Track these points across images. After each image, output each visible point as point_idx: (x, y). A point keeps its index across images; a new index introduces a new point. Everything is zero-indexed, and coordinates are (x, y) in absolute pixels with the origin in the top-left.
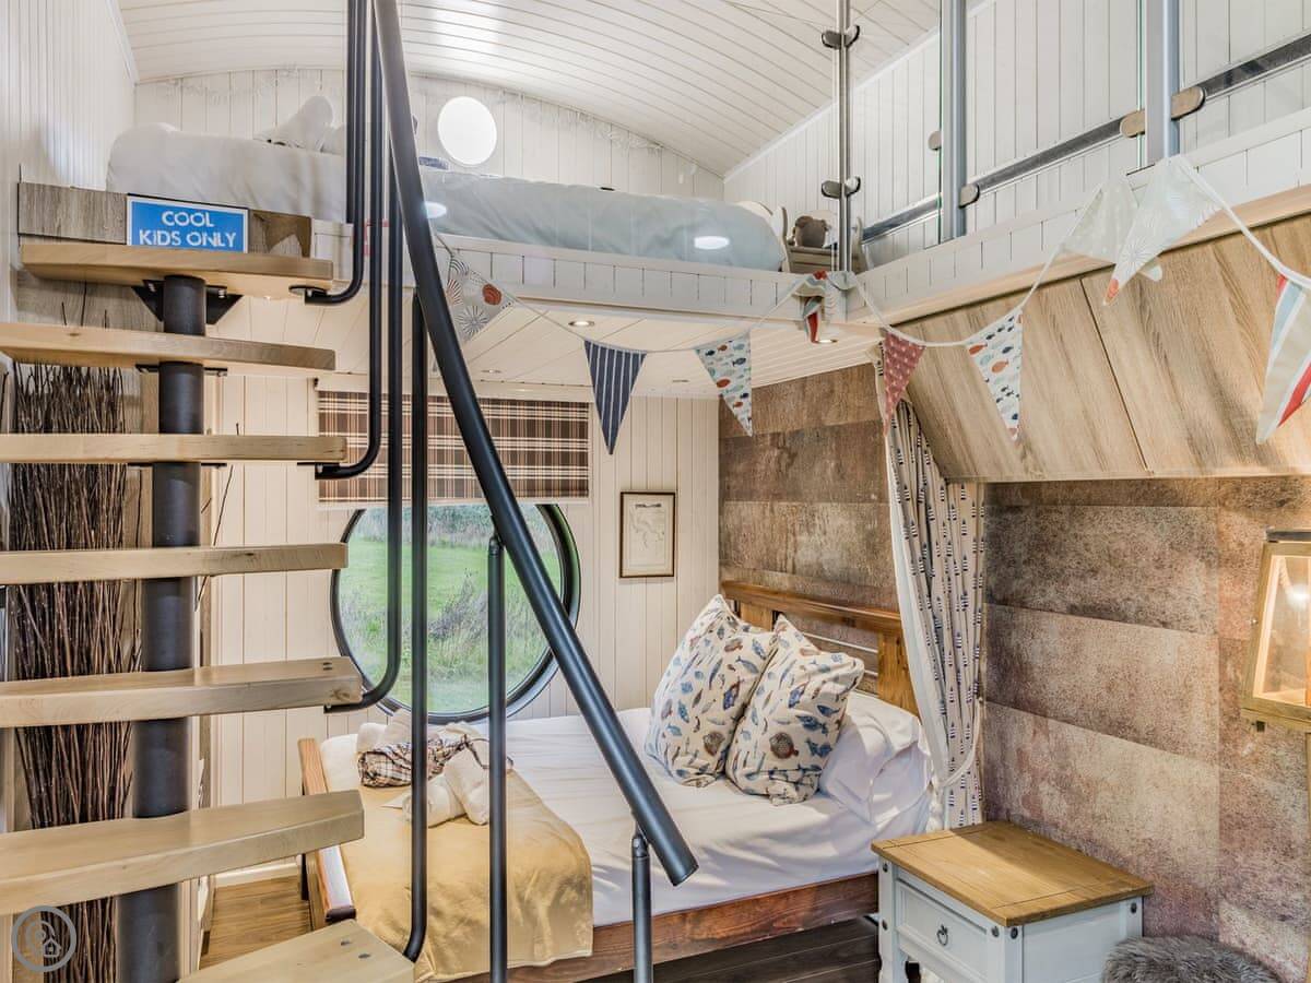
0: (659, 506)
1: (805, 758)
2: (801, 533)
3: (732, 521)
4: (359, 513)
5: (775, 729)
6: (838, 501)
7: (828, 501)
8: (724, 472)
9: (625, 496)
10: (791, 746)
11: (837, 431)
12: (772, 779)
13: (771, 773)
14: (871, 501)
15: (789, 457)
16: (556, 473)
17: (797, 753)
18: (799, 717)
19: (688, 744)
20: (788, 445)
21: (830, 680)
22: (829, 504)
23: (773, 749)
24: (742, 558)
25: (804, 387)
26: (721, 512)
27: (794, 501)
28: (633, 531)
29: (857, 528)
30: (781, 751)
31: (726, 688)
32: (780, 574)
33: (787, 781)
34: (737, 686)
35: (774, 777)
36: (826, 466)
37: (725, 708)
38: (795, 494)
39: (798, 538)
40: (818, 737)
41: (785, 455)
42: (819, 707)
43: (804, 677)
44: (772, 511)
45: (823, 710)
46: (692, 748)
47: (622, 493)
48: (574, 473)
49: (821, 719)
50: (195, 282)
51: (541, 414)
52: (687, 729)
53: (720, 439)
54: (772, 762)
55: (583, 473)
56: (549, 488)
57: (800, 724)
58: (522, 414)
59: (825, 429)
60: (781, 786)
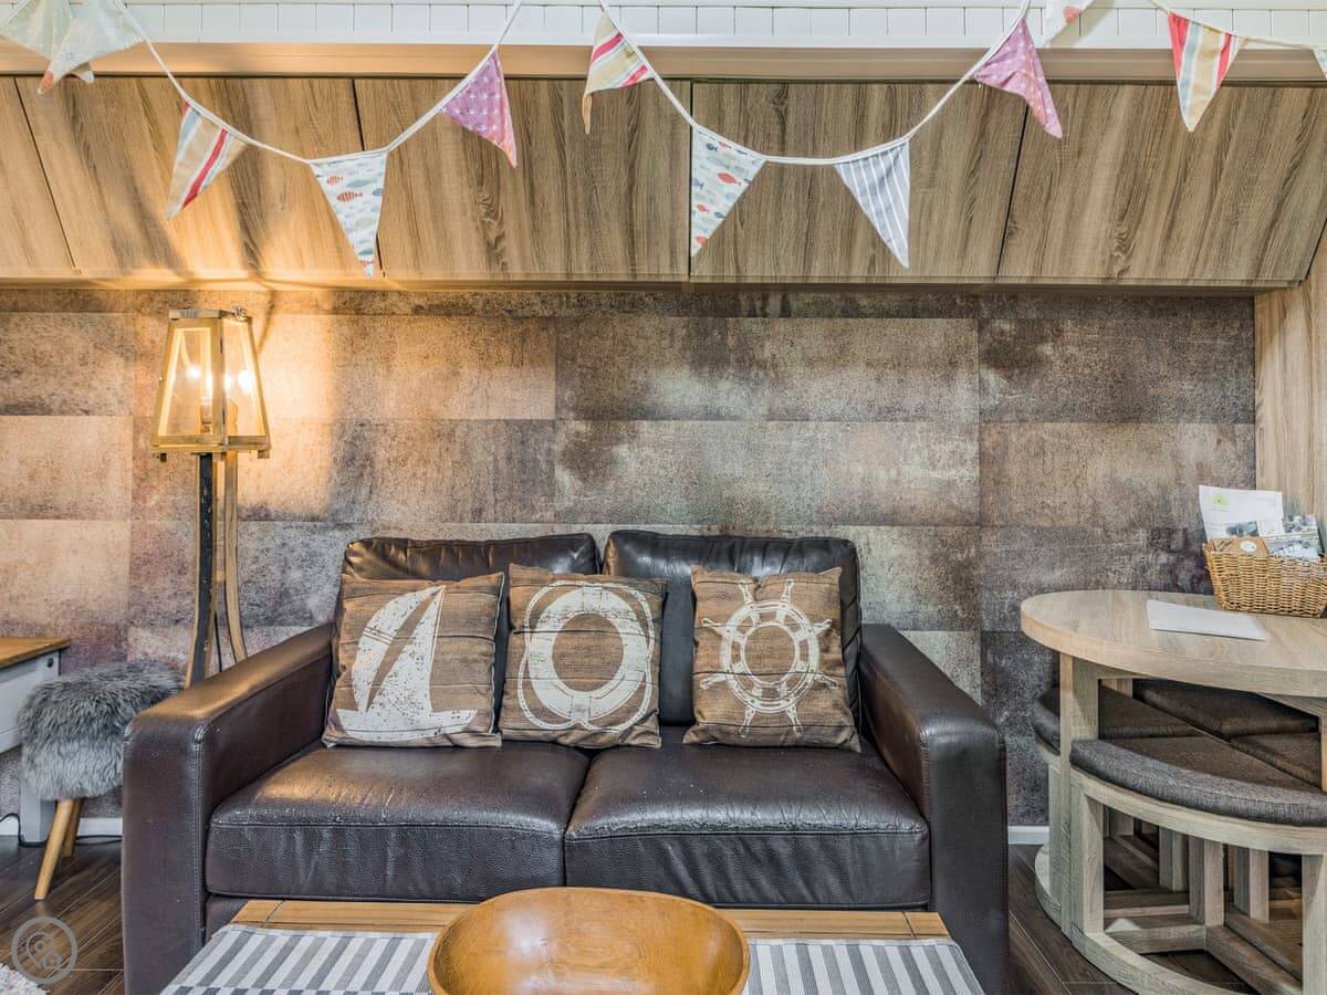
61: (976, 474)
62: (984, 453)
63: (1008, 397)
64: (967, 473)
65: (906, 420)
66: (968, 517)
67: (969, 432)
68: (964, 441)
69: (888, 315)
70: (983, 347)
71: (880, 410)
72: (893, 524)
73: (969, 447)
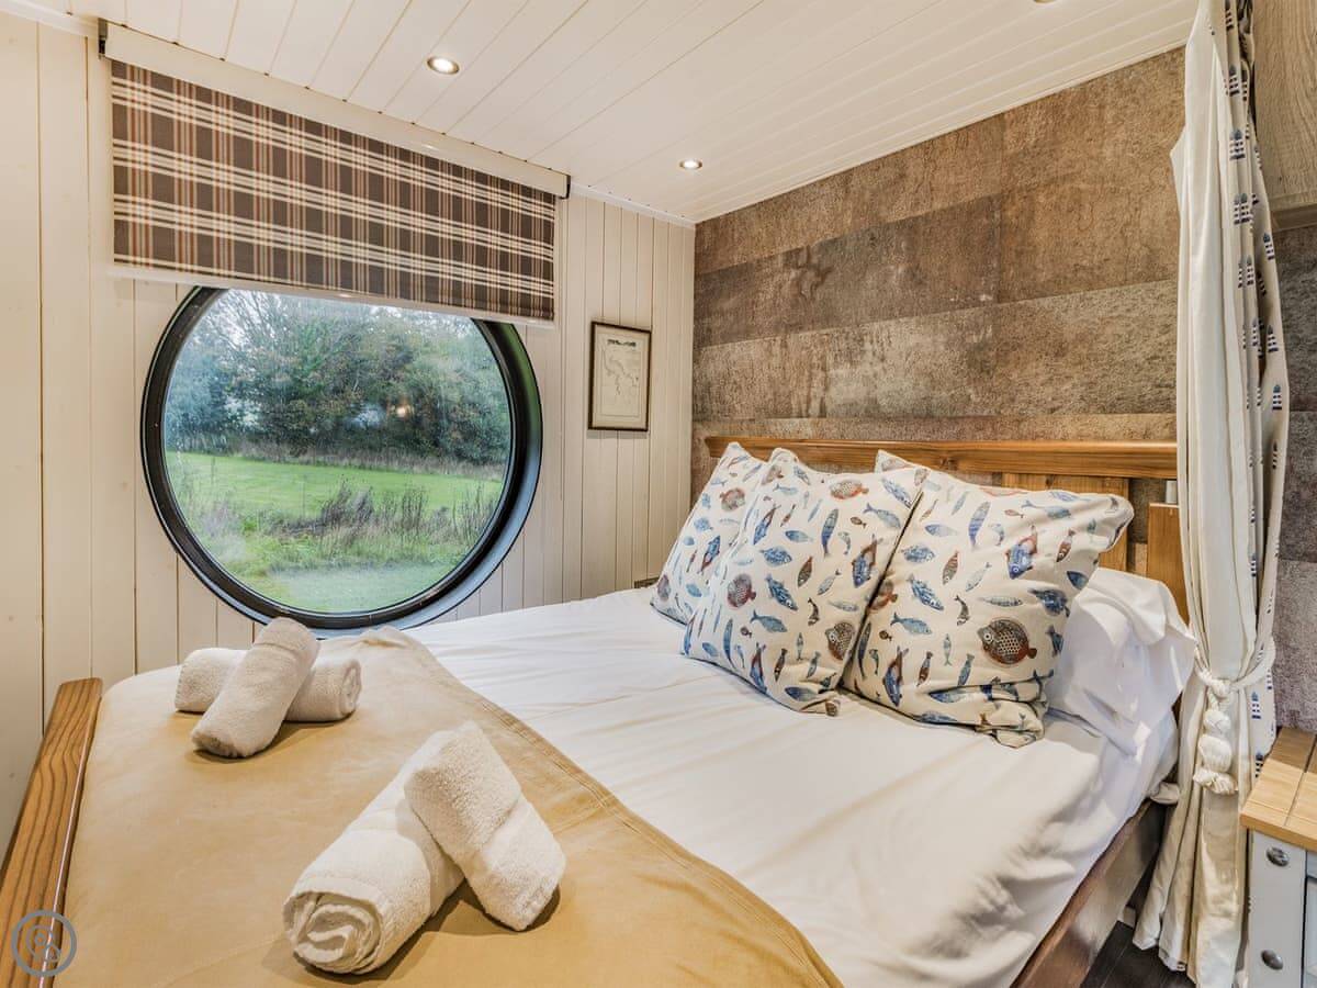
0: (634, 344)
1: (1042, 659)
2: (836, 365)
3: (714, 369)
5: (983, 616)
6: (911, 315)
7: (891, 317)
8: (700, 314)
9: (597, 328)
10: (1024, 640)
11: (909, 227)
12: (991, 699)
13: (986, 689)
14: (978, 304)
15: (817, 275)
17: (1033, 653)
18: (1035, 592)
19: (800, 643)
20: (815, 260)
21: (1081, 529)
22: (893, 322)
23: (987, 647)
24: (732, 410)
25: (847, 182)
26: (696, 361)
27: (823, 328)
28: (605, 372)
29: (948, 345)
30: (1005, 650)
31: (855, 553)
32: (797, 421)
33: (1017, 701)
34: (872, 549)
35: (995, 694)
36: (888, 274)
37: (857, 584)
38: (828, 318)
39: (832, 372)
41: (811, 274)
42: (1069, 573)
43: (1021, 527)
44: (784, 345)
46: (808, 651)
47: (593, 324)
48: (536, 287)
52: (795, 621)
53: (697, 277)
54: (985, 670)
55: (547, 289)
57: (1040, 605)
59: (888, 227)
60: (1011, 712)
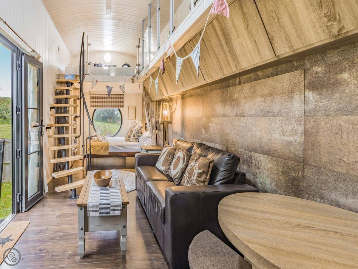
0: (134, 109)
1: (136, 137)
4: (95, 110)
16: (119, 104)
18: (135, 132)
28: (130, 113)
30: (134, 136)
33: (134, 140)
40: (138, 134)
45: (138, 131)
47: (128, 107)
48: (122, 104)
49: (138, 132)
50: (70, 82)
51: (117, 96)
56: (118, 106)
58: (115, 96)
61: (302, 140)
62: (306, 131)
63: (319, 104)
64: (299, 139)
65: (274, 116)
66: (298, 158)
67: (299, 121)
68: (297, 125)
69: (268, 77)
70: (306, 82)
71: (265, 112)
72: (269, 155)
73: (299, 128)
